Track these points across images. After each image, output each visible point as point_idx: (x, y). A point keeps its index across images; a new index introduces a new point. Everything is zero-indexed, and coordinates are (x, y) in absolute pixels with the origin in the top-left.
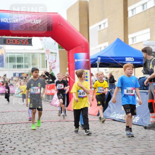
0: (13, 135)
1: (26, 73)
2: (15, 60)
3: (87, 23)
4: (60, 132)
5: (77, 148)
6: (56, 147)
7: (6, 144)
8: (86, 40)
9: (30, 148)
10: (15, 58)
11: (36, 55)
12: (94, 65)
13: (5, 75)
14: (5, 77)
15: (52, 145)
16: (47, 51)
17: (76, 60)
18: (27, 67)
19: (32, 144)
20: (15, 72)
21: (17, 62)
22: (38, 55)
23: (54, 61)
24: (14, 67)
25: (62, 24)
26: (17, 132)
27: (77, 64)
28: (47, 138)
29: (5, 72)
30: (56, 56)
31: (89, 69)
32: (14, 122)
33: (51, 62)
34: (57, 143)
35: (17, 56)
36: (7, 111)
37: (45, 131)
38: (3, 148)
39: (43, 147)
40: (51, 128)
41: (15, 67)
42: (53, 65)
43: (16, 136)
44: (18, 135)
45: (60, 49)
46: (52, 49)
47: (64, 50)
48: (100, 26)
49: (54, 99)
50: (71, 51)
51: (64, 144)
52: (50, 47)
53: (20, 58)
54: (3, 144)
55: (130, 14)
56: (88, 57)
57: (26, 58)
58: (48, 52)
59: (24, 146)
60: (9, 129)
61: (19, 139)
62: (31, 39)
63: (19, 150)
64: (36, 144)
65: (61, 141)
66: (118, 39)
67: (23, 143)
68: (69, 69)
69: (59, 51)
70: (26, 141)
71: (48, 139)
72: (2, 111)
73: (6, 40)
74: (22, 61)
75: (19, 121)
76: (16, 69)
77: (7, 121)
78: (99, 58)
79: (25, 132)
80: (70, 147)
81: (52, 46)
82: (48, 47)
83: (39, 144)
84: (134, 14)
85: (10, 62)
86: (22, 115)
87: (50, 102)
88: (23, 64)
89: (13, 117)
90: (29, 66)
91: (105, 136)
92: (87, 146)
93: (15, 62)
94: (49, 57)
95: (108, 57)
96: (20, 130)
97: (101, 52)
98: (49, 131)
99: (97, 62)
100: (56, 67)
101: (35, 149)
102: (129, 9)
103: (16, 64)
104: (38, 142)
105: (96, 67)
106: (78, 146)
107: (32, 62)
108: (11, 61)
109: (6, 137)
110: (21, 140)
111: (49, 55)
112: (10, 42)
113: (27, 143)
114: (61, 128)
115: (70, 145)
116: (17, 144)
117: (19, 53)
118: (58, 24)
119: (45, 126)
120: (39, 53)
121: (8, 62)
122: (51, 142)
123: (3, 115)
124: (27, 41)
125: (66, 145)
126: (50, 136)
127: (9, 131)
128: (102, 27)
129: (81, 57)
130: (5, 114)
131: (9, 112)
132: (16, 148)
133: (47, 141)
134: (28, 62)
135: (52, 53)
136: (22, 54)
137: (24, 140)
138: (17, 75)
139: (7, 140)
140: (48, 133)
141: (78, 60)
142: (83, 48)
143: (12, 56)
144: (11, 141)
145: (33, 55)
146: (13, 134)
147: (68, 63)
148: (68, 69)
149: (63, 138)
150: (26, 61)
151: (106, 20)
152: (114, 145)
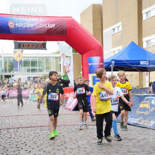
0: (28, 139)
1: (40, 77)
2: (29, 64)
3: (100, 26)
4: (74, 136)
5: (91, 152)
6: (70, 150)
7: (22, 148)
8: (100, 44)
9: (44, 152)
10: (29, 62)
11: (50, 58)
12: (108, 69)
13: (20, 79)
14: (20, 81)
15: (66, 148)
16: (63, 54)
17: (90, 64)
18: (41, 71)
19: (46, 147)
20: (29, 76)
21: (31, 66)
22: (52, 58)
23: (69, 65)
24: (28, 71)
25: (76, 28)
26: (32, 135)
27: (91, 68)
28: (62, 141)
29: (20, 76)
30: (70, 59)
32: (29, 125)
33: (66, 66)
34: (72, 147)
35: (31, 60)
36: (22, 114)
37: (60, 135)
38: (19, 151)
39: (58, 151)
40: (65, 132)
41: (30, 71)
42: (68, 68)
43: (31, 139)
44: (33, 138)
45: (73, 53)
46: (67, 53)
47: (78, 53)
48: (114, 29)
49: (68, 102)
50: (85, 54)
51: (79, 148)
52: (65, 51)
53: (35, 62)
54: (18, 148)
55: (144, 17)
56: (102, 61)
57: (40, 62)
58: (64, 56)
59: (39, 149)
60: (24, 132)
61: (34, 143)
62: (46, 43)
63: (34, 153)
64: (50, 148)
65: (75, 145)
66: (132, 42)
67: (38, 147)
68: (83, 73)
69: (73, 55)
70: (41, 144)
71: (62, 143)
72: (17, 114)
73: (21, 44)
74: (36, 65)
75: (33, 125)
76: (31, 73)
77: (21, 125)
78: (113, 62)
79: (39, 135)
80: (85, 151)
81: (67, 50)
82: (64, 51)
83: (54, 148)
84: (149, 17)
85: (24, 66)
86: (36, 119)
87: (65, 106)
88: (38, 68)
89: (28, 120)
90: (43, 70)
93: (30, 66)
94: (64, 60)
95: (122, 61)
96: (34, 133)
97: (115, 55)
98: (63, 135)
99: (111, 66)
100: (71, 71)
101: (50, 152)
102: (144, 12)
103: (31, 68)
104: (52, 145)
105: (110, 70)
106: (93, 150)
107: (46, 66)
108: (26, 65)
109: (21, 140)
110: (36, 144)
111: (64, 58)
112: (25, 47)
113: (42, 147)
114: (75, 132)
115: (85, 149)
116: (32, 148)
117: (33, 57)
118: (72, 28)
119: (59, 130)
121: (22, 66)
122: (65, 146)
123: (18, 119)
124: (41, 45)
126: (64, 140)
127: (24, 134)
128: (116, 31)
129: (95, 60)
130: (20, 118)
131: (23, 115)
132: (31, 151)
133: (62, 145)
134: (42, 66)
135: (67, 57)
136: (36, 58)
137: (39, 143)
138: (32, 79)
139: (23, 144)
140: (63, 137)
141: (92, 64)
142: (97, 51)
143: (27, 60)
144: (26, 144)
145: (47, 59)
146: (28, 137)
147: (82, 67)
148: (81, 72)
149: (77, 142)
150: (40, 65)
151: (120, 24)
152: (129, 150)
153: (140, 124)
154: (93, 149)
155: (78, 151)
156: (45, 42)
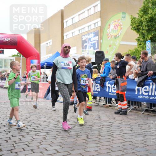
3: (39, 42)
5: (30, 118)
8: (38, 52)
12: (43, 68)
17: (31, 64)
22: (8, 60)
25: (23, 42)
31: (39, 69)
45: (23, 57)
48: (47, 44)
50: (28, 58)
51: (22, 115)
55: (65, 38)
56: (39, 62)
64: (4, 115)
66: (57, 52)
78: (46, 63)
84: (68, 38)
90: (2, 67)
91: (47, 110)
92: (36, 116)
95: (51, 63)
97: (47, 59)
99: (44, 66)
102: (65, 34)
104: (6, 114)
105: (44, 68)
107: (4, 64)
115: (26, 116)
118: (21, 41)
120: (9, 59)
125: (23, 116)
128: (49, 45)
129: (35, 62)
134: (1, 65)
142: (36, 57)
147: (26, 66)
151: (51, 41)
152: (52, 116)
153: (60, 100)
154: (31, 116)
155: (22, 117)
156: (3, 49)
